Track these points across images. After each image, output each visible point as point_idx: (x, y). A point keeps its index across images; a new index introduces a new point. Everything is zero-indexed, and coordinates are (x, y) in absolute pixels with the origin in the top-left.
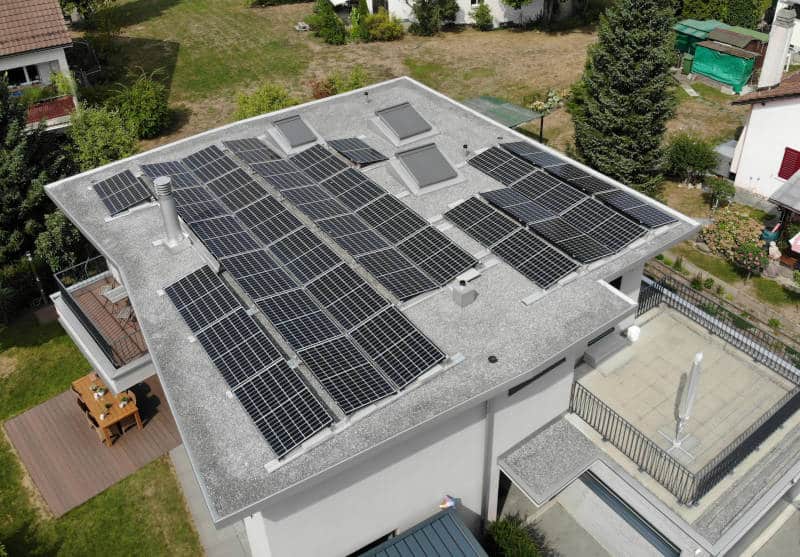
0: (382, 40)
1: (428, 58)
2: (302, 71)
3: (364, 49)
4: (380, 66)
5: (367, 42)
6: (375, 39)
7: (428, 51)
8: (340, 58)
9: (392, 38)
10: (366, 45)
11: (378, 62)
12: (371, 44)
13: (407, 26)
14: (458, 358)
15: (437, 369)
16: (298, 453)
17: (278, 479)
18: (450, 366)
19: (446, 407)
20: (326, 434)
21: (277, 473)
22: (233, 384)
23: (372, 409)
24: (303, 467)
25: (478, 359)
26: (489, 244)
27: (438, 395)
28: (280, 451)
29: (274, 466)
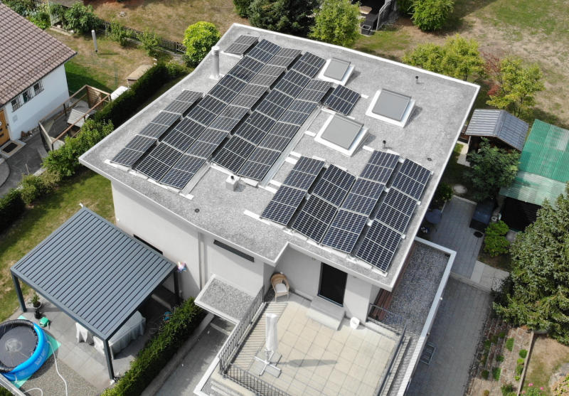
14: (190, 197)
15: (177, 191)
16: (116, 165)
17: (103, 166)
18: (183, 196)
19: (160, 202)
20: (126, 169)
21: (106, 165)
22: (141, 133)
23: (145, 177)
24: (111, 171)
25: (194, 205)
26: (285, 182)
27: (166, 198)
28: (113, 160)
29: (107, 162)
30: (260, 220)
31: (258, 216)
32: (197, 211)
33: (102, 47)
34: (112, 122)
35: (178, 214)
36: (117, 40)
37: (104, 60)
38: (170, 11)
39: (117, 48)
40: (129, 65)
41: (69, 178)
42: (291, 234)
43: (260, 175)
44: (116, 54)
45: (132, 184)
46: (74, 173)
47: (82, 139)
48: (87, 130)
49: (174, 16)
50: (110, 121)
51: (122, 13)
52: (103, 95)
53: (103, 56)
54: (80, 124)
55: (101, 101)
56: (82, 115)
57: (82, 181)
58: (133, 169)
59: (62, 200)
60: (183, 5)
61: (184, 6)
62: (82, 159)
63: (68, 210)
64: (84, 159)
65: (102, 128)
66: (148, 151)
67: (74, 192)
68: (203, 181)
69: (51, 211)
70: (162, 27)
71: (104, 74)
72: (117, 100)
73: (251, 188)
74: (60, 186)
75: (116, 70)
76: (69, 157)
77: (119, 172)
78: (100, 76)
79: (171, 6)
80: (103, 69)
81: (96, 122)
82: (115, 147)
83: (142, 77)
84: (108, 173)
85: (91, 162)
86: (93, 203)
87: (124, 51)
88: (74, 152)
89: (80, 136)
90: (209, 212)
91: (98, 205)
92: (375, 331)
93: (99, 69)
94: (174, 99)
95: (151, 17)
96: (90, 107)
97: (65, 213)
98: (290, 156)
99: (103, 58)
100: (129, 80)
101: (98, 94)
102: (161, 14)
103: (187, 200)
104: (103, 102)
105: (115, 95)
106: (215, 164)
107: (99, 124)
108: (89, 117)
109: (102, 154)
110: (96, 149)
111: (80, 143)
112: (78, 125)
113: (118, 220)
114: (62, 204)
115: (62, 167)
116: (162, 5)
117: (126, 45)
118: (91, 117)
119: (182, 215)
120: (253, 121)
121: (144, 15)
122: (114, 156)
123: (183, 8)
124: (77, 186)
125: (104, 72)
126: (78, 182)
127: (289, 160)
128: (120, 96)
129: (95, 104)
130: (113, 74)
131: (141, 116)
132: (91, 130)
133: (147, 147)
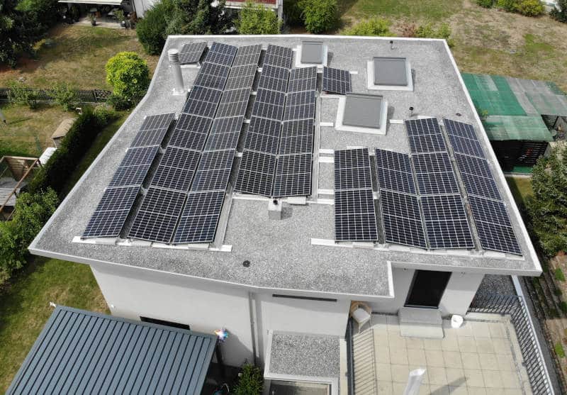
0: (521, 13)
1: (547, 39)
2: (442, 18)
3: (502, 16)
4: (503, 32)
5: (507, 12)
6: (516, 11)
7: (552, 34)
8: (479, 17)
9: (529, 15)
10: (507, 14)
11: (505, 29)
12: (511, 14)
13: (549, 9)
14: (227, 248)
15: (205, 246)
16: (92, 241)
17: (73, 248)
18: (217, 249)
19: (186, 272)
20: (111, 241)
21: (77, 245)
22: (111, 184)
23: (148, 244)
24: (89, 251)
25: (238, 258)
26: (337, 186)
27: (191, 262)
28: (85, 234)
29: (77, 239)
30: (336, 245)
31: (333, 241)
32: (247, 264)
33: (9, 116)
34: (53, 189)
35: (222, 278)
36: (26, 104)
37: (17, 128)
38: (73, 65)
39: (27, 113)
40: (48, 126)
41: (20, 270)
42: (386, 249)
43: (304, 187)
44: (29, 119)
45: (131, 260)
46: (25, 262)
47: (22, 219)
48: (23, 207)
49: (80, 68)
50: (49, 189)
51: (21, 78)
52: (29, 163)
53: (13, 125)
54: (12, 202)
55: (29, 170)
56: (11, 192)
57: (39, 268)
58: (121, 237)
59: (22, 300)
60: (85, 57)
61: (87, 57)
62: (33, 248)
63: (35, 309)
64: (37, 247)
65: (41, 199)
66: (135, 205)
67: (33, 285)
68: (233, 220)
69: (13, 318)
70: (71, 82)
71: (22, 142)
72: (49, 162)
73: (300, 207)
74: (13, 283)
75: (35, 135)
76: (12, 246)
77: (102, 249)
78: (18, 146)
79: (73, 60)
80: (19, 138)
81: (32, 194)
82: (79, 215)
83: (70, 130)
84: (85, 255)
85: (50, 248)
86: (63, 290)
87: (36, 114)
88: (16, 237)
89: (18, 217)
90: (264, 259)
91: (71, 290)
92: (478, 321)
93: (15, 139)
94: (138, 130)
95: (54, 75)
96: (17, 180)
97: (31, 315)
98: (321, 155)
99: (15, 126)
100: (55, 139)
101: (22, 162)
102: (64, 69)
103: (225, 254)
104: (32, 170)
105: (44, 158)
106: (237, 194)
107: (36, 196)
108: (21, 191)
109: (64, 231)
110: (51, 227)
111: (20, 225)
112: (9, 204)
113: (112, 306)
114: (24, 305)
115: (8, 260)
116: (63, 61)
117: (36, 108)
118: (23, 190)
119: (228, 279)
120: (257, 128)
121: (46, 75)
122: (84, 228)
123: (87, 59)
124: (35, 275)
125: (21, 140)
126: (34, 270)
127: (322, 160)
128: (51, 157)
129: (23, 175)
130: (32, 140)
131: (101, 163)
132: (29, 205)
133: (130, 200)
